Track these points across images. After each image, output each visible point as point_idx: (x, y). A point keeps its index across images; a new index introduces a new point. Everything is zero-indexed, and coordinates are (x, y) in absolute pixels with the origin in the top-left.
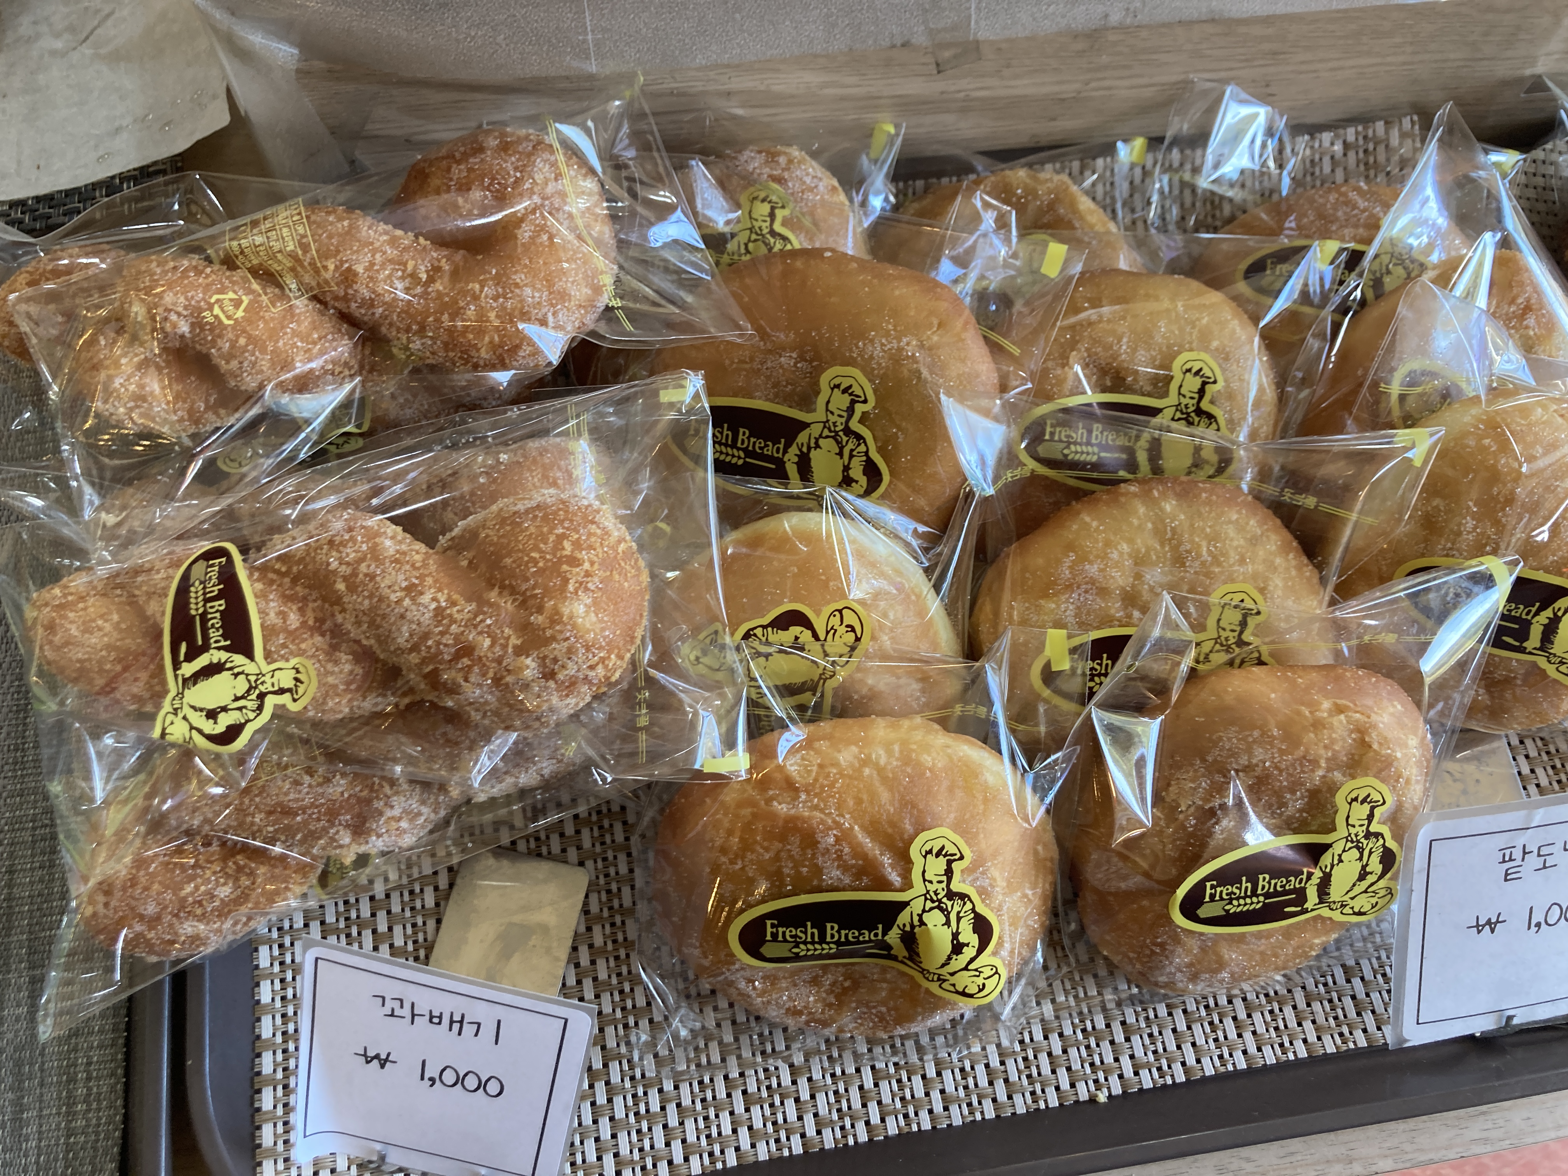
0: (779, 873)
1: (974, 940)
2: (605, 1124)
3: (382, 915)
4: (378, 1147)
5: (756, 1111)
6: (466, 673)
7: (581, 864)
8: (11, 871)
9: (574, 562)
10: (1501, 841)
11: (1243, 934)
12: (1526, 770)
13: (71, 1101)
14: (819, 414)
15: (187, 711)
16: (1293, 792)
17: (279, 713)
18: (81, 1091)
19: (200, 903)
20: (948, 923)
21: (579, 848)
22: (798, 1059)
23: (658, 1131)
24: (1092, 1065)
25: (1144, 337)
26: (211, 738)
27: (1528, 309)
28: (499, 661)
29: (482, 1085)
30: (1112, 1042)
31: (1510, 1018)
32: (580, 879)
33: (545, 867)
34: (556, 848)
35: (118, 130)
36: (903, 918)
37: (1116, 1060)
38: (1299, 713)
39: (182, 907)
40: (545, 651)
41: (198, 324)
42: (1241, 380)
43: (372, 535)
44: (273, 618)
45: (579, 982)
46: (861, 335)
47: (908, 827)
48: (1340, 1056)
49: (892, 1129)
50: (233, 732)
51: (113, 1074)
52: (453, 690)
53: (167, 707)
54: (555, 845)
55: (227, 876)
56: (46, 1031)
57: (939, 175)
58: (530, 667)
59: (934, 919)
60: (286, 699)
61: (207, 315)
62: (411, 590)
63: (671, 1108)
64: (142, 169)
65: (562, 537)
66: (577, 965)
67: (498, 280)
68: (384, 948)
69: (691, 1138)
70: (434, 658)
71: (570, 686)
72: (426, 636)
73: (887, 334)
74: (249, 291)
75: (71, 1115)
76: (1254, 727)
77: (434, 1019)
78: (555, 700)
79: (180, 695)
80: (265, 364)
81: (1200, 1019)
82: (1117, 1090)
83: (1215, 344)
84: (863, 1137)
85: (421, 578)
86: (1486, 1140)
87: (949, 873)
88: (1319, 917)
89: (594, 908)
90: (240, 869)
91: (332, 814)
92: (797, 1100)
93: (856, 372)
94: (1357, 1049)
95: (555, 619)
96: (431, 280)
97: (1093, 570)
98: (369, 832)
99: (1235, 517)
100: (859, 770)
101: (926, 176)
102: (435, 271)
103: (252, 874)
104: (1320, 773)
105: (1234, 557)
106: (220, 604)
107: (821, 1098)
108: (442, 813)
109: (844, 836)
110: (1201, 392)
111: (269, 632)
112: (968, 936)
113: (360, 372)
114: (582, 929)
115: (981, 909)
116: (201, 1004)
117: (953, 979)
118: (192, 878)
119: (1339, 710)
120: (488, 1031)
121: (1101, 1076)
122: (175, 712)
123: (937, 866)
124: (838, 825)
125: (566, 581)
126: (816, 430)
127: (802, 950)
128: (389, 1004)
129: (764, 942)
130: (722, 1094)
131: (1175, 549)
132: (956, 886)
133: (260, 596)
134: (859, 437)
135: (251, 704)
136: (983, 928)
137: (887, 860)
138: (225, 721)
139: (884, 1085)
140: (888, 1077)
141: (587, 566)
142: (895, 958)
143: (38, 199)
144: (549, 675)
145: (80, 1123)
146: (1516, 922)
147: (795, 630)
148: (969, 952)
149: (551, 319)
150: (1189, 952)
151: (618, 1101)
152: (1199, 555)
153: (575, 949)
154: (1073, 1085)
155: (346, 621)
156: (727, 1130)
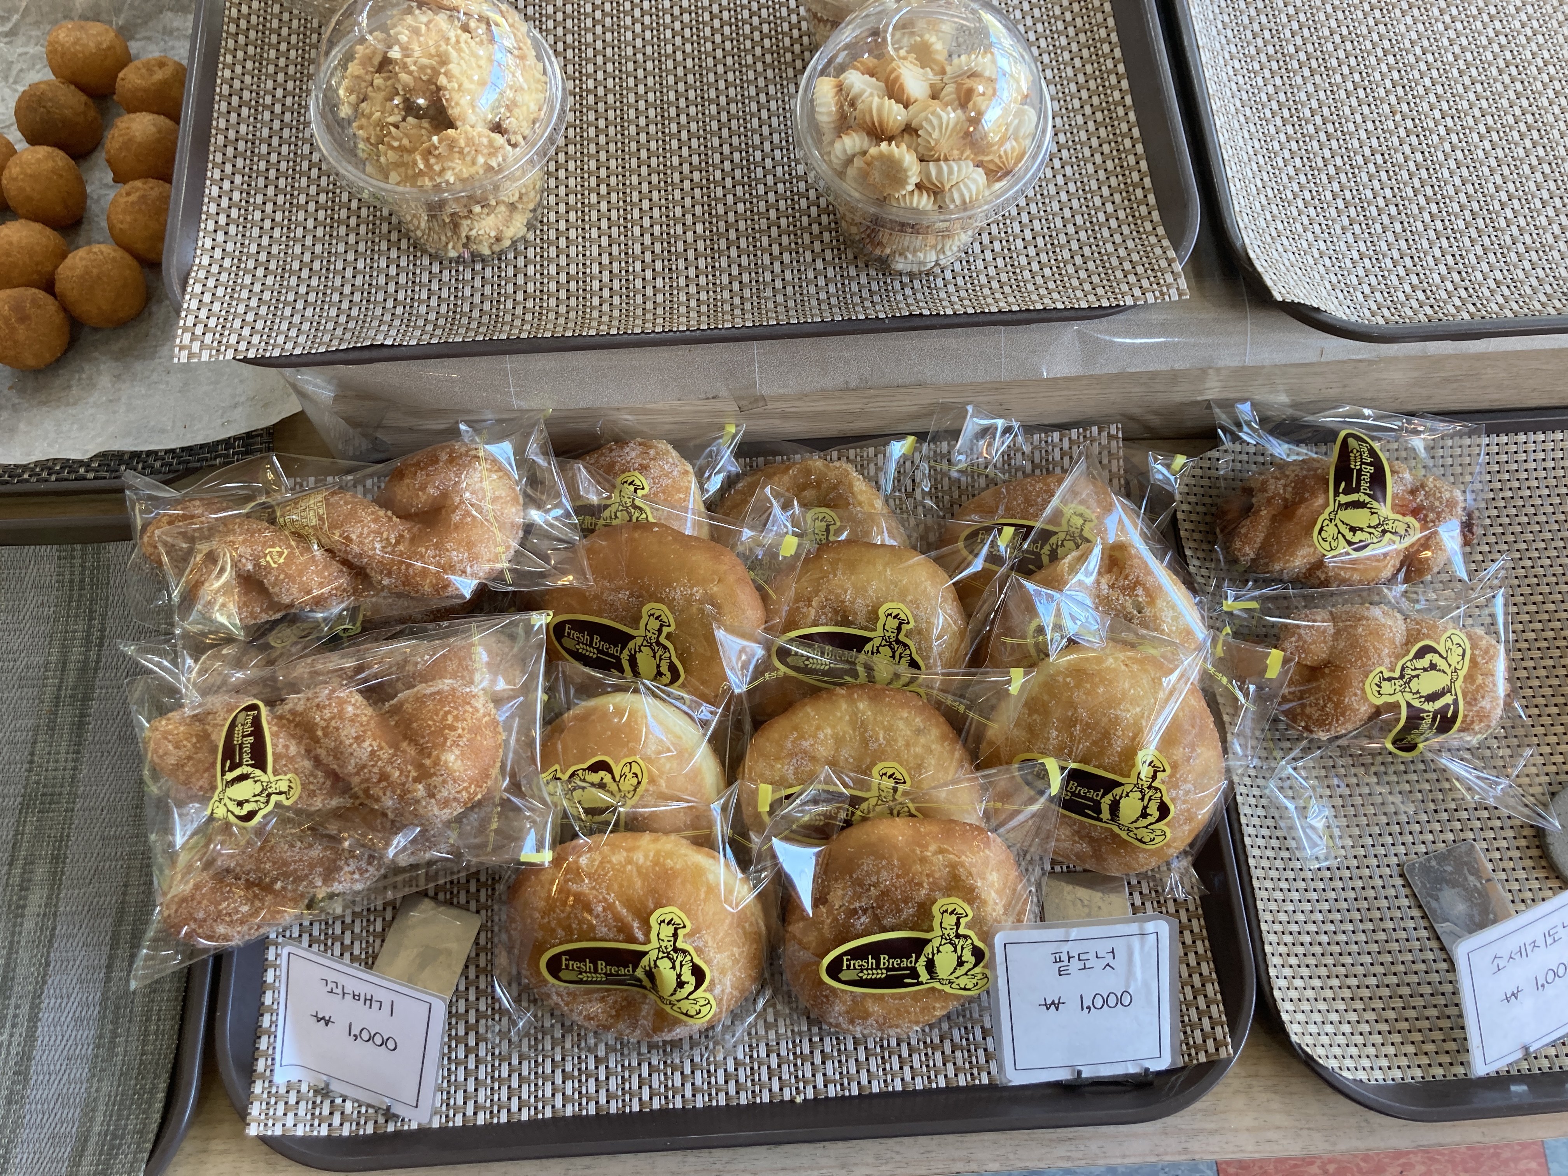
0: (570, 926)
1: (693, 980)
2: (471, 1082)
3: (348, 934)
4: (325, 1078)
5: (569, 1084)
6: (384, 790)
7: (478, 912)
8: (126, 886)
9: (452, 728)
10: (1053, 947)
11: (883, 995)
12: (1138, 902)
13: (146, 1034)
14: (641, 632)
15: (226, 800)
16: (906, 903)
17: (278, 805)
18: (153, 1027)
19: (230, 915)
20: (674, 967)
21: (478, 901)
22: (601, 1053)
23: (504, 1090)
24: (796, 1077)
25: (861, 590)
26: (238, 817)
27: (1137, 583)
28: (403, 784)
29: (384, 1043)
30: (812, 1064)
31: (1079, 1072)
32: (476, 922)
33: (455, 912)
34: (463, 900)
35: (236, 406)
36: (644, 962)
37: (814, 1076)
38: (913, 851)
39: (219, 916)
40: (429, 781)
41: (257, 565)
42: (928, 623)
43: (342, 702)
44: (280, 749)
45: (467, 989)
46: (669, 585)
47: (651, 906)
48: (968, 1089)
49: (656, 1105)
50: (251, 815)
51: (173, 1018)
52: (377, 800)
53: (216, 798)
54: (463, 899)
55: (248, 899)
56: (133, 985)
57: (775, 454)
58: (420, 790)
59: (664, 965)
60: (282, 798)
61: (263, 562)
62: (359, 739)
63: (515, 1076)
64: (247, 433)
65: (449, 712)
66: (467, 978)
67: (437, 546)
68: (347, 955)
69: (525, 1096)
70: (367, 780)
71: (446, 803)
72: (364, 766)
73: (684, 585)
74: (289, 546)
75: (145, 1042)
76: (883, 857)
77: (356, 997)
78: (436, 809)
79: (224, 791)
80: (294, 590)
81: (876, 1055)
82: (810, 1095)
83: (909, 598)
84: (636, 1108)
85: (365, 732)
86: (1069, 1158)
87: (675, 936)
88: (933, 989)
89: (482, 942)
90: (256, 896)
91: (312, 866)
92: (597, 1080)
93: (664, 608)
94: (981, 1085)
95: (436, 763)
96: (398, 542)
97: (806, 744)
98: (334, 879)
99: (905, 715)
100: (624, 867)
101: (765, 454)
102: (400, 539)
103: (262, 900)
104: (923, 892)
105: (901, 743)
106: (251, 739)
107: (612, 1080)
108: (383, 871)
109: (610, 907)
110: (899, 629)
111: (277, 757)
112: (687, 976)
113: (354, 594)
114: (473, 954)
115: (697, 961)
116: (229, 980)
117: (679, 1004)
118: (226, 899)
119: (941, 851)
120: (386, 1007)
121: (801, 1085)
122: (220, 800)
123: (668, 931)
124: (605, 900)
125: (446, 739)
126: (639, 641)
127: (584, 977)
128: (330, 985)
129: (560, 969)
130: (549, 1070)
131: (862, 734)
132: (680, 944)
133: (274, 735)
134: (665, 648)
135: (263, 799)
136: (698, 973)
137: (636, 925)
138: (247, 808)
139: (655, 1076)
140: (659, 1071)
141: (460, 731)
142: (645, 988)
143: (183, 449)
144: (432, 796)
145: (149, 1048)
146: (1072, 1005)
147: (602, 773)
148: (689, 988)
149: (469, 570)
150: (844, 1003)
151: (482, 1068)
152: (877, 740)
153: (467, 967)
154: (781, 1089)
155: (322, 752)
156: (548, 1094)
